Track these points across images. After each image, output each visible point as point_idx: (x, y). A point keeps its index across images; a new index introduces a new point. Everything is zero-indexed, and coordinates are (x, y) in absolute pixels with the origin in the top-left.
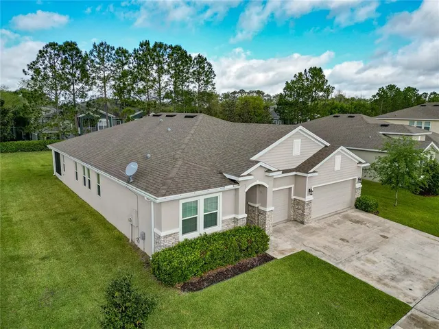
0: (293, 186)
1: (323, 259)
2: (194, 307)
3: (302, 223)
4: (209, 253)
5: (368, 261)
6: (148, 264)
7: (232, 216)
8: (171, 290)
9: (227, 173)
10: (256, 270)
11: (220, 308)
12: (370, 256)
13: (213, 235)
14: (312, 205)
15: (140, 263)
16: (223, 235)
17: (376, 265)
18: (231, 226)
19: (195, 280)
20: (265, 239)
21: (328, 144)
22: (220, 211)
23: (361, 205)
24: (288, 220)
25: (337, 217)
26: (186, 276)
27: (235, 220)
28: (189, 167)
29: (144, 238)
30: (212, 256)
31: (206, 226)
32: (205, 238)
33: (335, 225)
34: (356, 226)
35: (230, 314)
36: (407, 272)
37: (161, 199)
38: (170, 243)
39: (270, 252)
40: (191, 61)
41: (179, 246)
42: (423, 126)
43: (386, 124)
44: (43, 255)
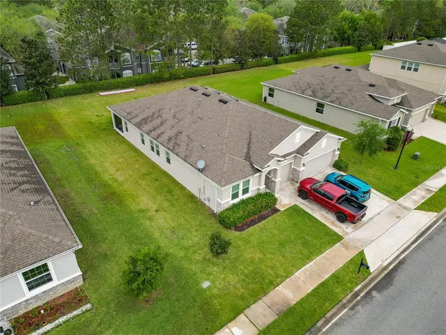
0: (293, 161)
1: (306, 210)
2: (243, 239)
3: (297, 182)
4: (247, 212)
6: (213, 214)
7: (257, 187)
8: (230, 231)
9: (255, 165)
10: (270, 218)
11: (254, 240)
13: (247, 200)
15: (209, 214)
16: (251, 198)
18: (256, 193)
19: (240, 225)
20: (275, 200)
21: (319, 131)
22: (250, 186)
23: (337, 165)
24: (289, 180)
25: (320, 176)
26: (236, 224)
27: (259, 189)
28: (233, 162)
29: (209, 201)
31: (243, 194)
32: (243, 202)
35: (259, 243)
38: (226, 206)
39: (277, 206)
42: (413, 67)
43: (374, 83)
44: (155, 208)
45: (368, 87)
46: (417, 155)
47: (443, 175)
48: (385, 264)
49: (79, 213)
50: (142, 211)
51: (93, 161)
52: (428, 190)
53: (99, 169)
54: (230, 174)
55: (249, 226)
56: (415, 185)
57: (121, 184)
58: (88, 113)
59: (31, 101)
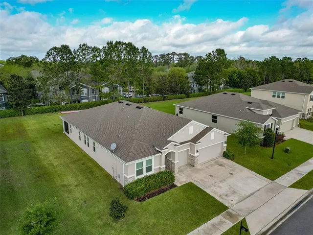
0: (189, 149)
1: (199, 186)
2: (142, 208)
3: (194, 166)
4: (148, 185)
5: (219, 187)
6: (122, 188)
7: (159, 167)
8: (133, 201)
9: (156, 147)
10: (168, 192)
11: (152, 209)
12: (221, 185)
13: (150, 176)
14: (198, 158)
15: (119, 189)
16: (154, 176)
17: (222, 189)
18: (158, 171)
19: (142, 196)
20: (173, 177)
21: (208, 127)
22: (153, 165)
23: (226, 155)
24: (187, 165)
25: (212, 163)
26: (138, 195)
27: (160, 168)
28: (139, 145)
29: (119, 177)
30: (149, 186)
31: (147, 172)
32: (146, 178)
33: (210, 167)
34: (220, 167)
35: (156, 211)
36: (234, 192)
37: (128, 164)
38: (131, 181)
39: (175, 183)
40: (138, 52)
41: (135, 182)
42: (281, 95)
43: (251, 102)
44: (75, 184)
45: (247, 104)
46: (288, 150)
47: (311, 164)
48: (264, 230)
49: (13, 186)
50: (64, 186)
51: (40, 152)
52: (299, 173)
53: (42, 157)
54: (135, 153)
55: (149, 197)
56: (289, 170)
57: (55, 167)
58: (49, 123)
59: (11, 116)
